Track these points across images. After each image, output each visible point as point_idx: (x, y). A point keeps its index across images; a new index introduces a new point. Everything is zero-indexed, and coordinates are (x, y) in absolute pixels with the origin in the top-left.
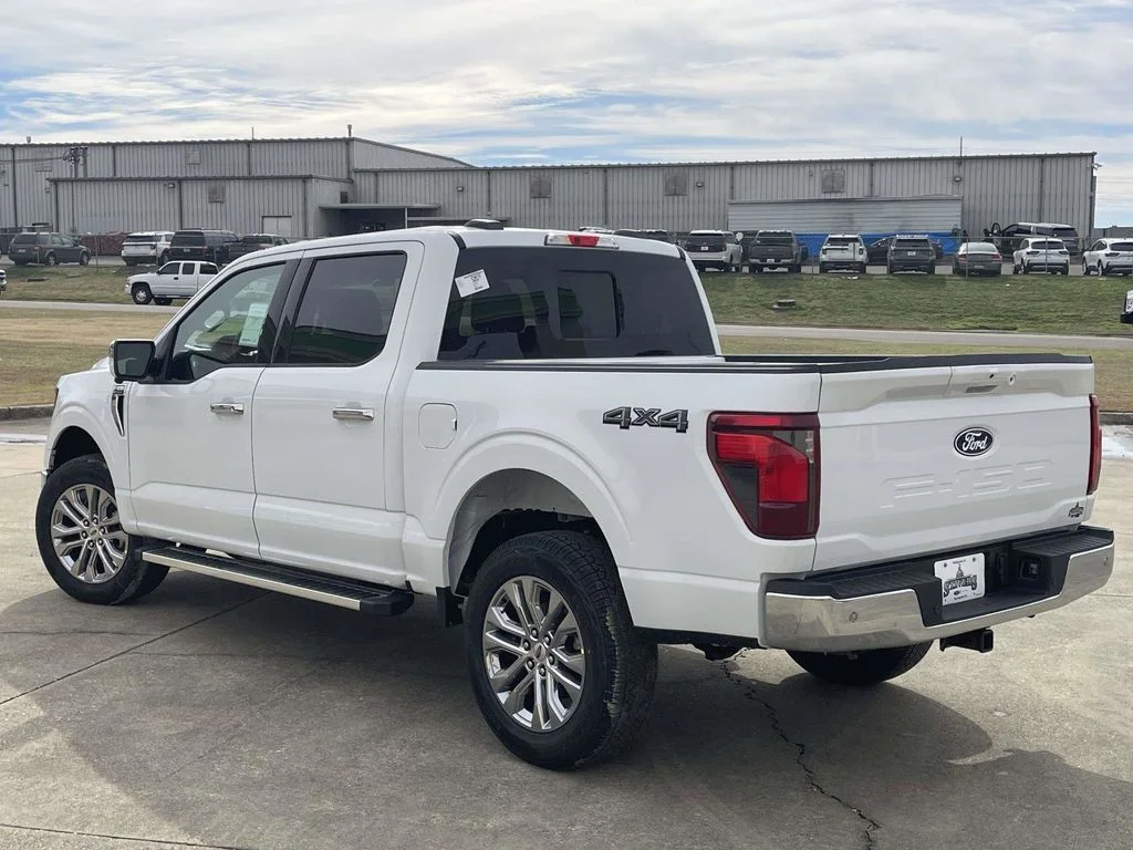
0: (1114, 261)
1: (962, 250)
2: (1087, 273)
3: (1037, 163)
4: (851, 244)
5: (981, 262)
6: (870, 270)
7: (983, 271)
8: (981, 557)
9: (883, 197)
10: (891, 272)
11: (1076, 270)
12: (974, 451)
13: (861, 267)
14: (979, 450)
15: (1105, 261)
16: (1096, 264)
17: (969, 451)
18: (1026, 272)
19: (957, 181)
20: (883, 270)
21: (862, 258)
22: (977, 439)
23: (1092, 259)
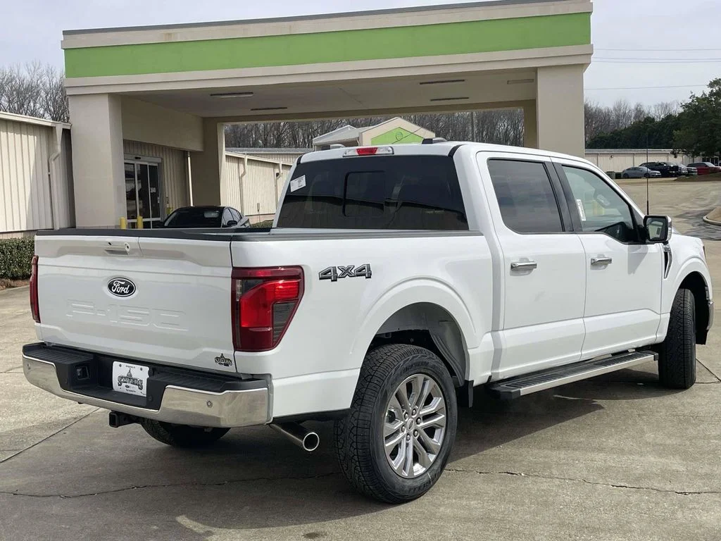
8: (146, 369)
12: (120, 293)
14: (123, 293)
17: (116, 292)
22: (121, 286)
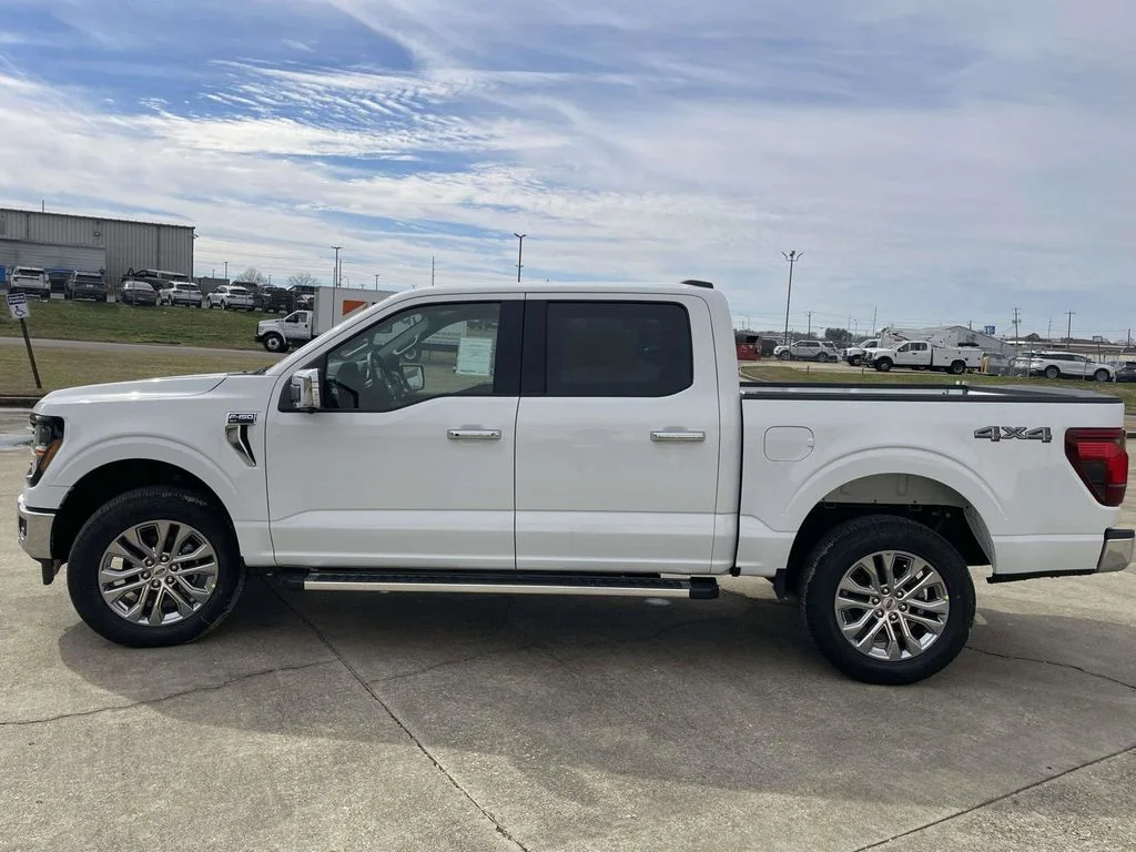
0: (233, 301)
1: (127, 286)
2: (211, 307)
3: (155, 229)
4: (41, 276)
5: (141, 295)
6: (53, 296)
7: (146, 303)
9: (37, 240)
10: (66, 297)
11: (205, 305)
13: (45, 294)
15: (227, 301)
16: (219, 302)
18: (173, 305)
19: (97, 235)
20: (61, 296)
21: (48, 286)
23: (217, 298)
